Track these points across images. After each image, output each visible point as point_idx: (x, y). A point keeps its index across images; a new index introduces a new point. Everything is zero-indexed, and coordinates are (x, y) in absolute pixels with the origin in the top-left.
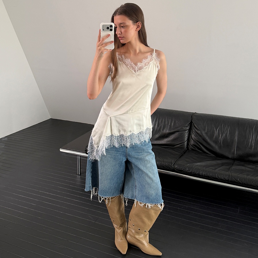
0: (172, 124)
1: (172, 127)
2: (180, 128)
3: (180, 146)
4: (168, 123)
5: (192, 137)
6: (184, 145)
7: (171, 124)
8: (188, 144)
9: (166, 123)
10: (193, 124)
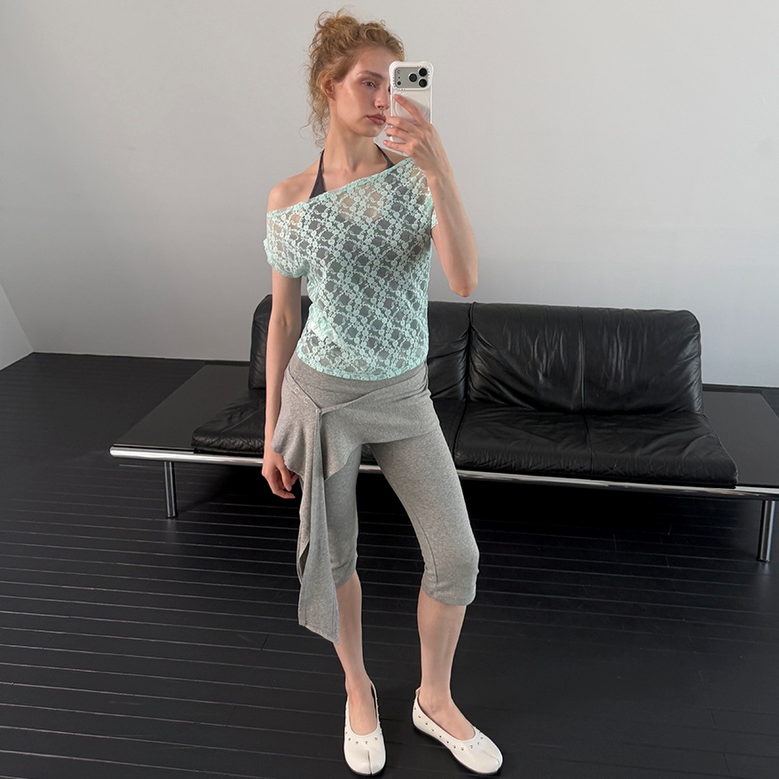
3: (449, 394)
5: (474, 366)
6: (458, 391)
8: (467, 387)
10: (473, 333)
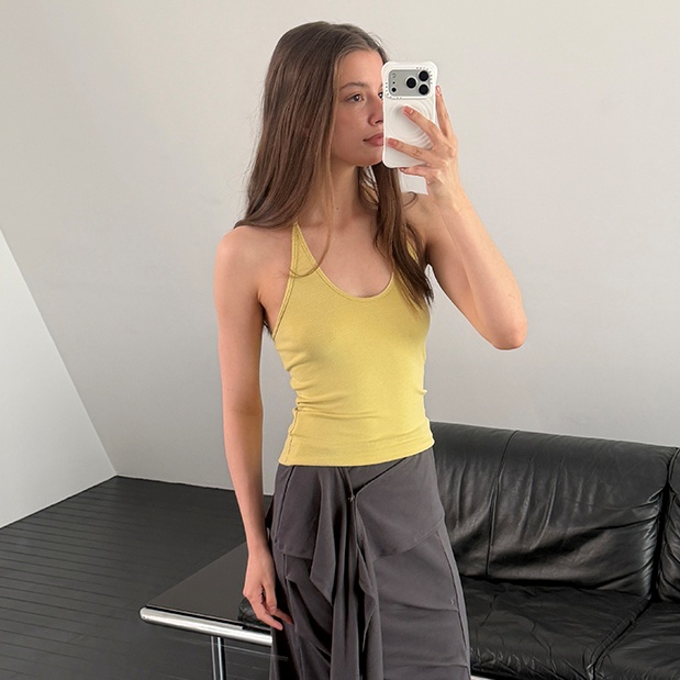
0: (591, 497)
1: (590, 509)
2: (620, 513)
3: (625, 585)
4: (574, 495)
5: (668, 547)
6: (639, 581)
7: (585, 497)
9: (566, 492)
10: (672, 495)
